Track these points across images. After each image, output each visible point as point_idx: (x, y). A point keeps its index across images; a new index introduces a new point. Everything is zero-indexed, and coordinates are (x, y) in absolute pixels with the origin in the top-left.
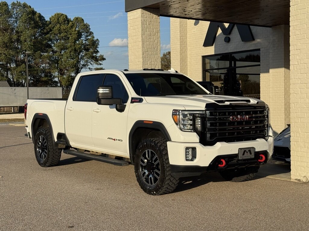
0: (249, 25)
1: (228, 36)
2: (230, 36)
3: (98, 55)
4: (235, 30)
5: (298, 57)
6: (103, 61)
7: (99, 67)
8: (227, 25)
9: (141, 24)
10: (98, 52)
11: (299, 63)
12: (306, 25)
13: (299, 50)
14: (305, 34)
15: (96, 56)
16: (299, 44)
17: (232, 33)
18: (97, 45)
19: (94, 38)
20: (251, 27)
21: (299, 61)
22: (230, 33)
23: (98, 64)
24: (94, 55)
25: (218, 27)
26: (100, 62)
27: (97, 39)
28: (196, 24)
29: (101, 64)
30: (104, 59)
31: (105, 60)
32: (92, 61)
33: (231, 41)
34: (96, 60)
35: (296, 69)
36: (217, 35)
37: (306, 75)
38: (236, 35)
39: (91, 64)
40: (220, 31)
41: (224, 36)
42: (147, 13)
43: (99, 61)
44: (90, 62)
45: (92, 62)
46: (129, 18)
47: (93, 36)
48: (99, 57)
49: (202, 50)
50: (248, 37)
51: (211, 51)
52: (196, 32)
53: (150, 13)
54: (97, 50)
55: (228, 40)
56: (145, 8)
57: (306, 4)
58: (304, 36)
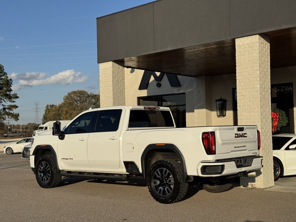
0: (176, 74)
1: (159, 82)
2: (161, 82)
3: (12, 93)
4: (165, 77)
5: (243, 101)
6: (16, 99)
7: (13, 104)
8: (158, 74)
9: (112, 72)
10: (11, 90)
11: (244, 105)
12: (249, 79)
13: (244, 96)
14: (248, 86)
15: (9, 94)
16: (244, 92)
17: (162, 80)
18: (11, 84)
19: (8, 78)
20: (178, 76)
21: (244, 104)
22: (161, 80)
23: (11, 102)
24: (8, 93)
25: (151, 75)
26: (14, 100)
27: (11, 79)
28: (132, 72)
29: (14, 102)
30: (17, 97)
31: (19, 98)
32: (5, 98)
33: (161, 87)
34: (9, 97)
35: (242, 109)
36: (150, 81)
37: (249, 113)
38: (165, 81)
39: (4, 101)
40: (152, 78)
41: (156, 82)
42: (116, 65)
43: (12, 99)
44: (3, 99)
45: (5, 100)
46: (100, 68)
47: (7, 76)
48: (13, 95)
49: (137, 92)
50: (175, 83)
51: (144, 93)
52: (132, 78)
53: (118, 65)
54: (11, 89)
55: (159, 85)
56: (115, 61)
57: (248, 65)
58: (247, 87)
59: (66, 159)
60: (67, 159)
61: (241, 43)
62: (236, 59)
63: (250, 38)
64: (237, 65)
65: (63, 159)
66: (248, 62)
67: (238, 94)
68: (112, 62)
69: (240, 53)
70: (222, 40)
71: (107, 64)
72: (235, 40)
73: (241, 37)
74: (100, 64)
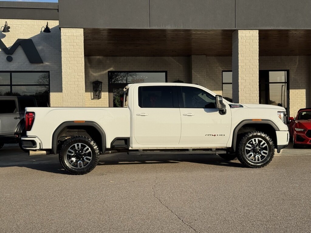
1: (10, 55)
33: (13, 61)
61: (244, 35)
62: (239, 48)
63: (251, 32)
64: (239, 52)
66: (249, 51)
67: (240, 78)
68: (83, 29)
69: (242, 43)
70: (227, 29)
71: (75, 30)
72: (238, 31)
73: (245, 30)
74: (63, 29)
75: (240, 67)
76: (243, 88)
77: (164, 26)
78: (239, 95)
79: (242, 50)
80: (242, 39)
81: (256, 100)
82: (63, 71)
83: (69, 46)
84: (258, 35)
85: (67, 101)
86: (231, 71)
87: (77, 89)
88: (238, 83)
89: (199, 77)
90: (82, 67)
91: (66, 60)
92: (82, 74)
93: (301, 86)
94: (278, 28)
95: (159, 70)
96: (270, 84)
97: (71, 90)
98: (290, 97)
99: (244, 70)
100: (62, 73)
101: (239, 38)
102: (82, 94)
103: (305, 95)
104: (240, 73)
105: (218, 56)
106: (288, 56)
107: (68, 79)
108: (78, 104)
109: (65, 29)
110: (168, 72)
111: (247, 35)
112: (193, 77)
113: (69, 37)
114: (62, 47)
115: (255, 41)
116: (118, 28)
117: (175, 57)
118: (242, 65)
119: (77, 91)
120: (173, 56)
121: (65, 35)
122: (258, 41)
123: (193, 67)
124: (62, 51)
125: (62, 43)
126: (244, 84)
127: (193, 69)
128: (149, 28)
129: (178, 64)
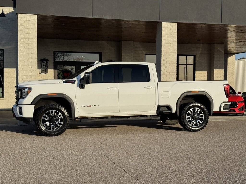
59: (88, 106)
60: (90, 106)
61: (166, 26)
63: (172, 24)
64: (162, 40)
65: (84, 106)
66: (170, 39)
67: (162, 60)
68: (37, 15)
69: (164, 33)
70: (153, 21)
71: (30, 16)
72: (162, 23)
73: (167, 22)
74: (20, 14)
75: (162, 51)
76: (165, 67)
77: (103, 15)
78: (162, 73)
79: (164, 38)
80: (165, 29)
81: (174, 78)
82: (19, 49)
83: (24, 29)
84: (176, 27)
85: (22, 75)
86: (155, 54)
87: (31, 65)
88: (161, 63)
89: (127, 58)
90: (35, 47)
91: (21, 41)
92: (36, 52)
93: (204, 67)
94: (192, 22)
95: (96, 52)
96: (179, 65)
97: (26, 65)
98: (196, 76)
99: (166, 54)
100: (18, 51)
101: (162, 28)
102: (35, 69)
103: (207, 74)
104: (162, 56)
105: (142, 42)
106: (195, 44)
107: (23, 56)
108: (31, 77)
109: (21, 14)
110: (102, 53)
111: (169, 26)
112: (122, 58)
113: (24, 21)
114: (19, 29)
115: (174, 31)
116: (66, 16)
117: (108, 42)
118: (164, 50)
119: (31, 66)
120: (106, 41)
121: (21, 19)
122: (176, 31)
123: (122, 50)
124: (18, 33)
125: (18, 26)
126: (165, 65)
127: (122, 51)
128: (91, 17)
129: (111, 47)
